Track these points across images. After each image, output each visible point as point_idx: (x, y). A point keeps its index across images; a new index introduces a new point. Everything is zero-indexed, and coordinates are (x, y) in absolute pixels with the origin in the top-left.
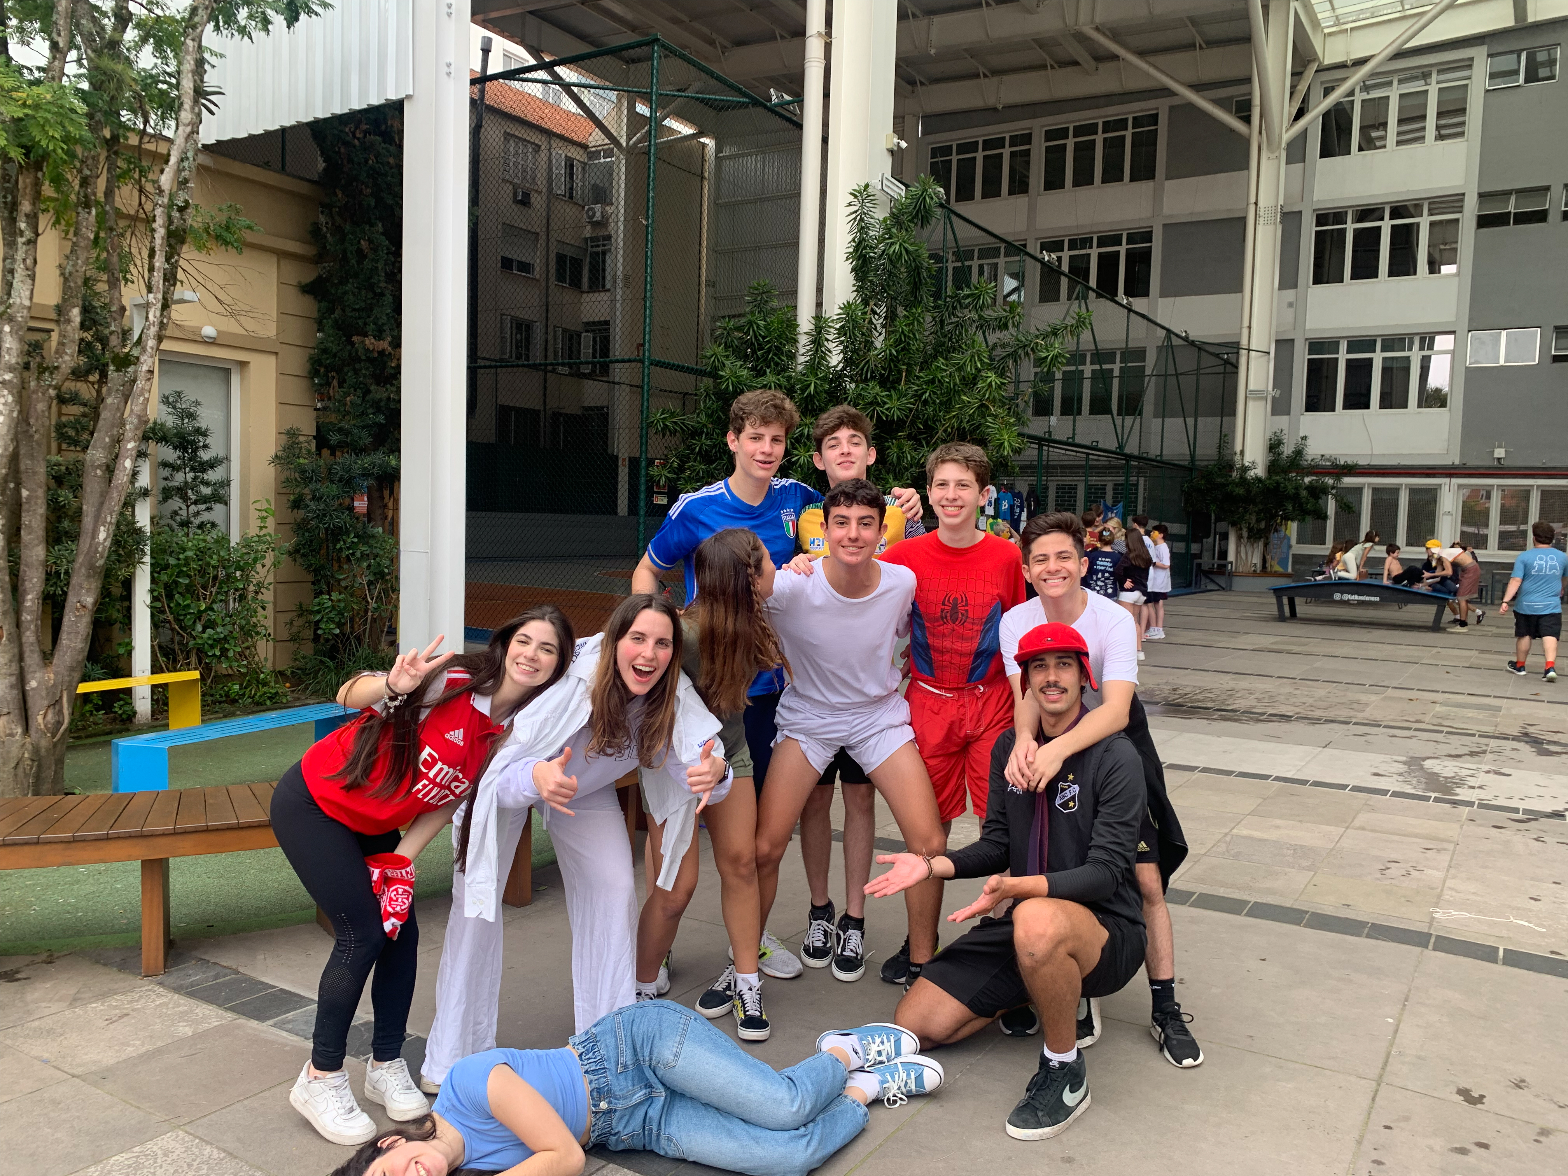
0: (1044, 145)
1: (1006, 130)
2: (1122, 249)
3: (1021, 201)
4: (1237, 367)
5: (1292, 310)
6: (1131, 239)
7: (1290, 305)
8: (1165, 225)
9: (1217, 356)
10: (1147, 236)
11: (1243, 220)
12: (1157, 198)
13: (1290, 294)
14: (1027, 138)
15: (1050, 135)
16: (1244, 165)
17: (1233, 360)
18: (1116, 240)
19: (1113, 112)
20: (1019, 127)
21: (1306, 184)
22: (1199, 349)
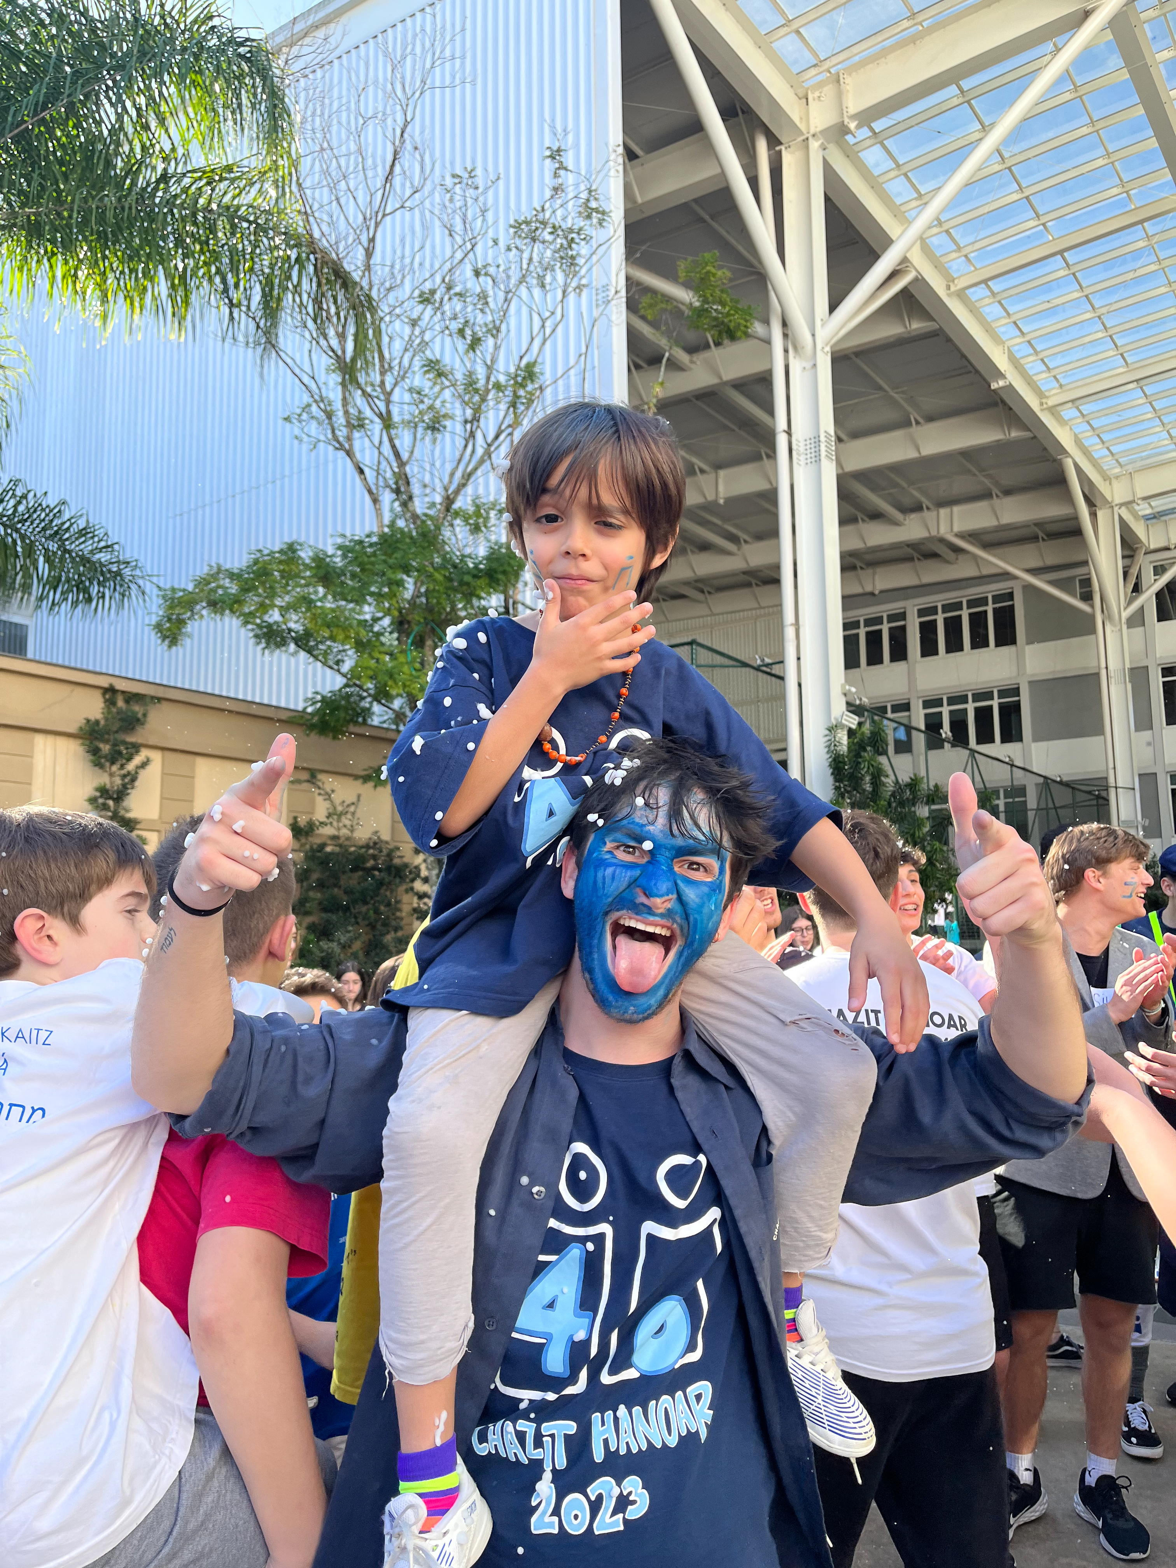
0: (917, 621)
1: (884, 609)
2: (995, 703)
3: (901, 666)
4: (1108, 800)
5: (1151, 748)
6: (1002, 693)
7: (1149, 744)
8: (1030, 682)
9: (1090, 793)
10: (1016, 691)
11: (1097, 675)
12: (1020, 660)
13: (1147, 735)
14: (902, 616)
15: (922, 613)
16: (1093, 631)
17: (1104, 794)
18: (989, 696)
19: (975, 592)
20: (895, 607)
21: (1148, 644)
22: (1073, 788)
